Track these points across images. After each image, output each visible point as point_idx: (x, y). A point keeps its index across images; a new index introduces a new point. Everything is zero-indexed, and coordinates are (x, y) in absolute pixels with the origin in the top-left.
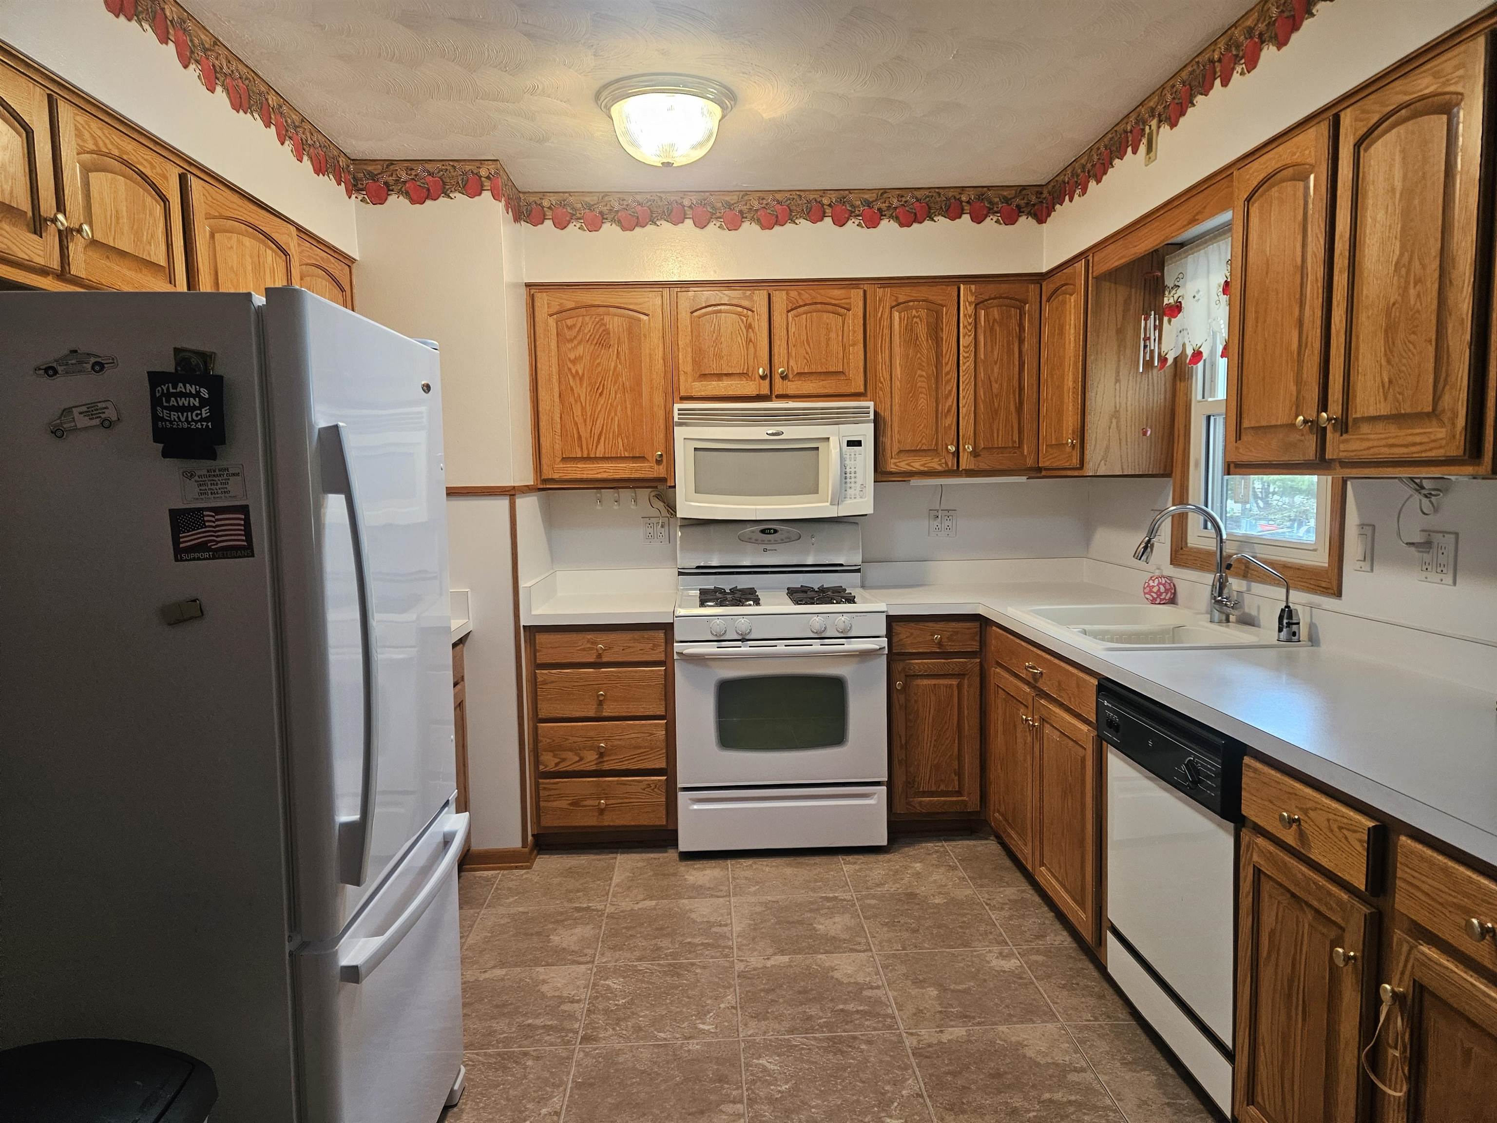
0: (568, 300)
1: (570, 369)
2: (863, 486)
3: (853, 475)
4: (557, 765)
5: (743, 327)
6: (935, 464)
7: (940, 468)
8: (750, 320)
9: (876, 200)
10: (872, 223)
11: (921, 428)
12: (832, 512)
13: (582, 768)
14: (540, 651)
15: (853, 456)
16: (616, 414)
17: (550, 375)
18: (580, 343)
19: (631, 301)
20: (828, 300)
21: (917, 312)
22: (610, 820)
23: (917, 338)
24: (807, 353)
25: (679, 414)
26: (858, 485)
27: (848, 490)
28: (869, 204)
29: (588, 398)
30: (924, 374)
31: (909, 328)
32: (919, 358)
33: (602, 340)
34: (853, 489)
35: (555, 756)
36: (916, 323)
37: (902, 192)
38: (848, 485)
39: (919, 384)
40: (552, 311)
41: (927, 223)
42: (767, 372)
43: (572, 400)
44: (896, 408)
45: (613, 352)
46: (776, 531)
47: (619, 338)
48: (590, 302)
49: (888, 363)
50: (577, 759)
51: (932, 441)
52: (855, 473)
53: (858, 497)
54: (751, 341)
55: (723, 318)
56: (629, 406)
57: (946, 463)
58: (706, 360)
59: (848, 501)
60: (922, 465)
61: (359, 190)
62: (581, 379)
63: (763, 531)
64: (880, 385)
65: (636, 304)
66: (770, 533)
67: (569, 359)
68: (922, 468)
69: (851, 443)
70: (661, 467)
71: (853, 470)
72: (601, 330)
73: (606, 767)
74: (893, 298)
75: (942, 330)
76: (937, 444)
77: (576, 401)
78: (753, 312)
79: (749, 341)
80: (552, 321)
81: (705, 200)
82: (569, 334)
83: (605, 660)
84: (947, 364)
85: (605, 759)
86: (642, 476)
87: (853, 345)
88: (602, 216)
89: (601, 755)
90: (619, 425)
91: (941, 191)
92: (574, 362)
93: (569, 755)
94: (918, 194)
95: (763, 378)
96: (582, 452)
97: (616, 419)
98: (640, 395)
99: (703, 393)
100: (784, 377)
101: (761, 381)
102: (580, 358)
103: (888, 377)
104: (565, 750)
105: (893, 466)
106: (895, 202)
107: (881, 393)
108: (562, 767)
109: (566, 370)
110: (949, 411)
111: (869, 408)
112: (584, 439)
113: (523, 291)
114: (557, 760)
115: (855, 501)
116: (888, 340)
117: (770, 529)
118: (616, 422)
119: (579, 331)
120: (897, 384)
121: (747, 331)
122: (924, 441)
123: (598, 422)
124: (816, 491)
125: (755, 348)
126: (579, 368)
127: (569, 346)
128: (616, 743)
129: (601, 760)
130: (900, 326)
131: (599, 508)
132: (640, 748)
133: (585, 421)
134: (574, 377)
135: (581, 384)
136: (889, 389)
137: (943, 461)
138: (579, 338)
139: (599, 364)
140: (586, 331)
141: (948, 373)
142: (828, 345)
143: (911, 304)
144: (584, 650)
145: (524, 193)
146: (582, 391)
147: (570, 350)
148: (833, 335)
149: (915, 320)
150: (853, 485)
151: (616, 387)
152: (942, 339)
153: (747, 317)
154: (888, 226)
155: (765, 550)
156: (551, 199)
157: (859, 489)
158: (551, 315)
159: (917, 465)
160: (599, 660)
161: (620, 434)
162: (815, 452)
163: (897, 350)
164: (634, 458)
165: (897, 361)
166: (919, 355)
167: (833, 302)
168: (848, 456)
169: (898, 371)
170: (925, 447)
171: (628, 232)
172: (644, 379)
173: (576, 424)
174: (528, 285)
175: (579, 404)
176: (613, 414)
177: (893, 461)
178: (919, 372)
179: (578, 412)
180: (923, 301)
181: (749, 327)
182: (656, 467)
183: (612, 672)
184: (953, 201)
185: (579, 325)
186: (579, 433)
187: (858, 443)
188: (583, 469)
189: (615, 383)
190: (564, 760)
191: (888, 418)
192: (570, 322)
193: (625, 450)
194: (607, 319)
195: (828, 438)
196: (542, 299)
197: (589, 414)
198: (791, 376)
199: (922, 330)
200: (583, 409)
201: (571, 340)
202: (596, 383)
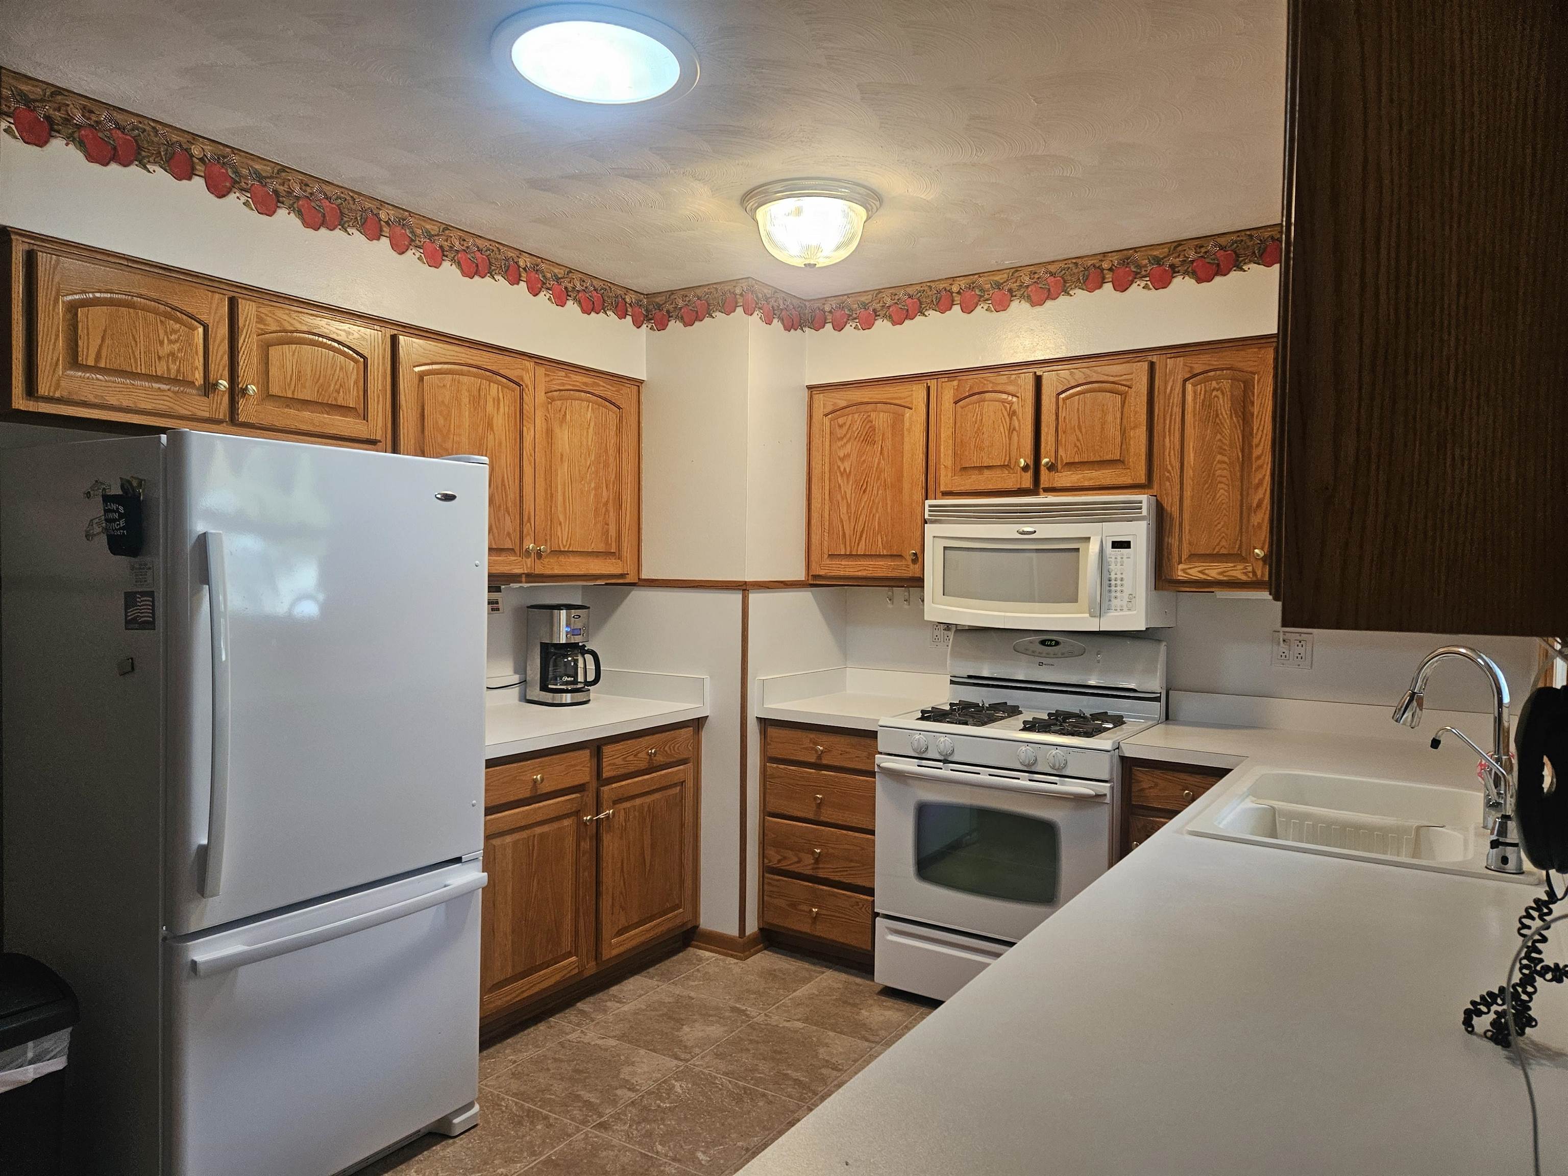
0: (840, 399)
1: (839, 467)
2: (1132, 597)
3: (1119, 582)
4: (779, 861)
5: (1006, 414)
6: (1238, 572)
7: (1244, 578)
8: (1015, 407)
9: (1168, 255)
10: (1161, 282)
11: (1219, 526)
12: (1093, 625)
13: (800, 870)
14: (769, 744)
15: (1119, 559)
16: (877, 511)
17: (823, 473)
18: (848, 441)
19: (896, 395)
20: (1105, 378)
21: (1218, 384)
22: (822, 931)
23: (1217, 416)
24: (1078, 440)
25: (930, 511)
26: (1126, 595)
27: (1113, 599)
28: (1158, 261)
29: (853, 495)
30: (1226, 459)
31: (1207, 405)
32: (1220, 440)
33: (868, 437)
34: (1119, 600)
35: (778, 852)
36: (1216, 396)
37: (1200, 242)
38: (1113, 594)
39: (1218, 472)
40: (827, 410)
41: (1234, 275)
42: (1031, 462)
43: (839, 498)
44: (1187, 502)
45: (878, 448)
46: (1057, 643)
47: (883, 434)
48: (860, 400)
49: (1178, 447)
50: (796, 859)
51: (1235, 543)
52: (1122, 580)
53: (1125, 608)
54: (1014, 429)
55: (986, 406)
56: (889, 502)
57: (1254, 573)
58: (967, 453)
59: (1112, 614)
60: (1221, 573)
61: (649, 320)
62: (848, 476)
63: (1043, 643)
64: (1167, 474)
65: (900, 398)
66: (1051, 646)
67: (839, 457)
68: (1221, 578)
69: (1116, 545)
70: (917, 566)
71: (1119, 576)
72: (867, 427)
73: (821, 874)
74: (1187, 369)
75: (1253, 403)
76: (1240, 547)
77: (842, 498)
78: (1018, 397)
79: (1011, 430)
80: (826, 420)
81: (973, 283)
82: (840, 432)
83: (824, 762)
84: (1257, 446)
85: (821, 866)
86: (898, 575)
87: (1135, 427)
88: (875, 313)
89: (817, 861)
90: (879, 524)
91: (1253, 232)
92: (842, 460)
93: (789, 854)
94: (1222, 241)
95: (1025, 469)
96: (846, 550)
97: (877, 516)
98: (901, 491)
99: (962, 488)
100: (1051, 467)
101: (1023, 473)
102: (847, 456)
103: (1178, 465)
104: (787, 849)
105: (1180, 573)
106: (1192, 255)
107: (1168, 483)
108: (784, 865)
109: (836, 468)
110: (1259, 505)
111: (1141, 502)
112: (847, 536)
113: (806, 393)
114: (780, 857)
115: (1121, 613)
116: (1178, 419)
117: (1051, 640)
118: (877, 520)
119: (849, 429)
120: (1189, 473)
121: (1011, 419)
122: (1223, 543)
123: (861, 519)
124: (1075, 600)
125: (1018, 436)
126: (847, 465)
127: (840, 444)
128: (831, 851)
129: (816, 866)
130: (1195, 403)
131: (890, 606)
132: (851, 861)
133: (849, 518)
134: (842, 475)
135: (848, 482)
136: (1178, 481)
137: (1250, 569)
138: (848, 436)
139: (864, 461)
140: (854, 429)
141: (1259, 458)
142: (1103, 429)
143: (1212, 373)
144: (806, 749)
145: (809, 301)
146: (848, 488)
147: (839, 448)
148: (1110, 418)
149: (1214, 393)
150: (1118, 594)
151: (879, 484)
152: (1253, 415)
153: (1011, 403)
154: (1182, 284)
155: (1041, 664)
156: (832, 303)
157: (1126, 599)
158: (826, 415)
159: (1214, 571)
160: (818, 762)
161: (879, 531)
162: (1075, 554)
163: (1190, 431)
164: (892, 556)
165: (1190, 446)
166: (1219, 436)
167: (1111, 379)
168: (1113, 560)
169: (1191, 457)
170: (1223, 551)
171: (898, 326)
172: (905, 475)
173: (842, 521)
174: (810, 388)
175: (845, 501)
176: (874, 511)
177: (1181, 567)
178: (1219, 457)
179: (844, 510)
180: (1227, 369)
181: (1012, 414)
182: (912, 566)
183: (831, 776)
184: (1269, 242)
185: (848, 424)
186: (843, 530)
187: (1126, 545)
188: (846, 566)
189: (878, 479)
190: (785, 858)
191: (1176, 514)
192: (841, 421)
193: (884, 548)
194: (873, 415)
195: (1089, 538)
196: (819, 398)
197: (853, 512)
198: (1060, 467)
199: (1224, 405)
200: (849, 506)
201: (842, 438)
202: (860, 480)
